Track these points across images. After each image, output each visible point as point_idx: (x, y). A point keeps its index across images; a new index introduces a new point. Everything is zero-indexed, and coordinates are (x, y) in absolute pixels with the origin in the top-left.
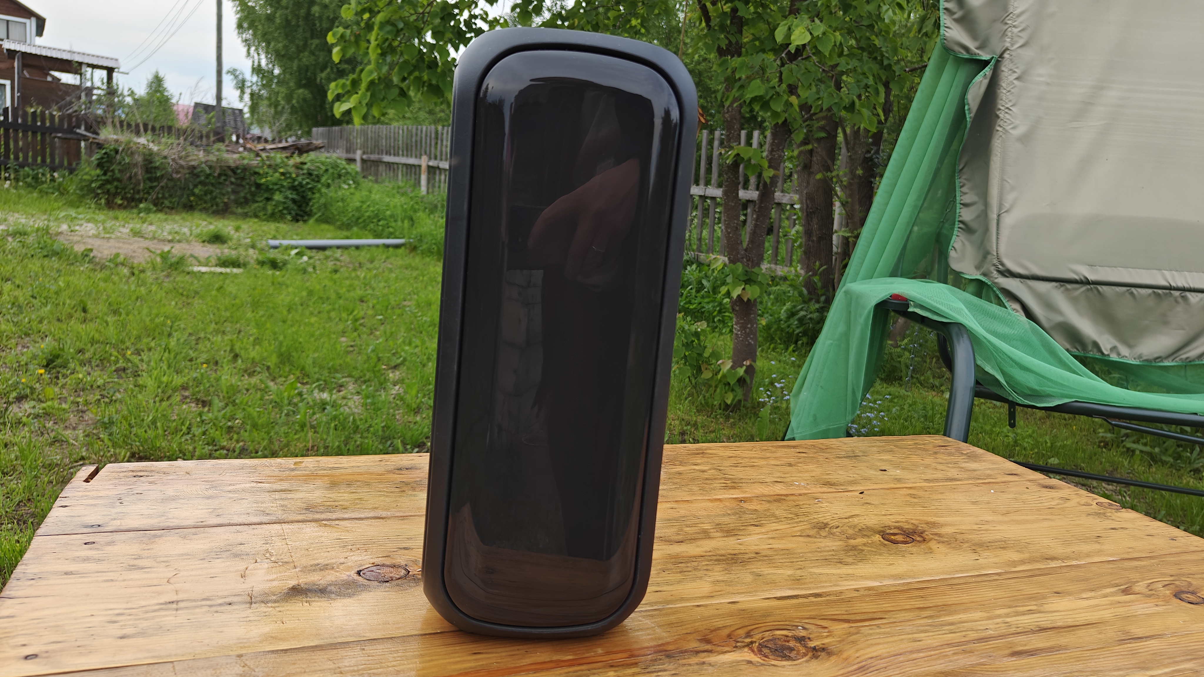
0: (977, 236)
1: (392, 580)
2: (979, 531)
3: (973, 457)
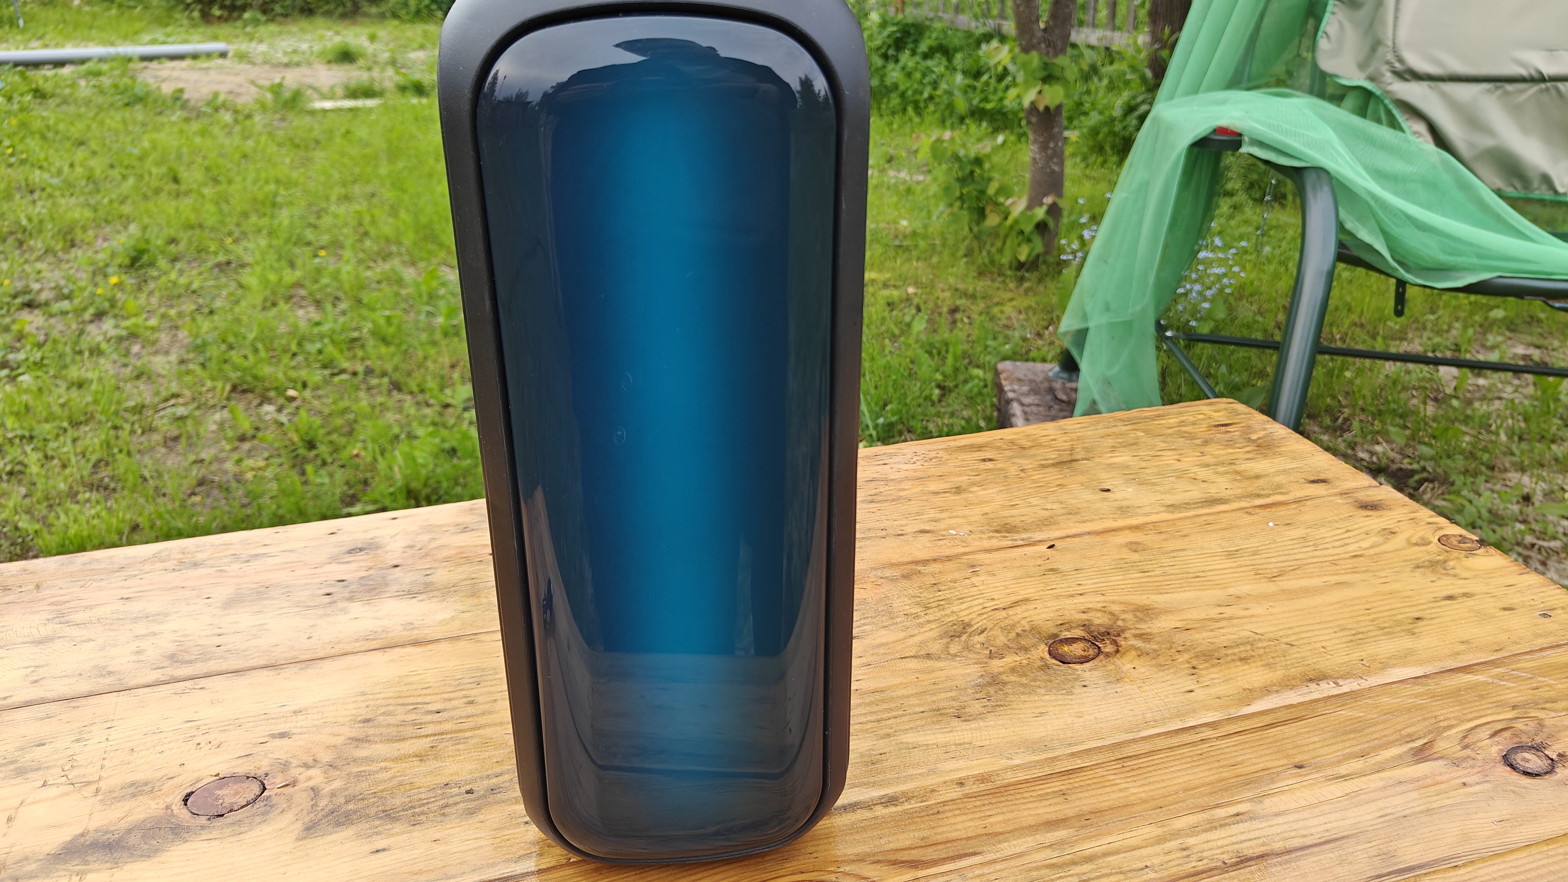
0: (1364, 13)
1: (231, 811)
2: (1217, 621)
3: (1264, 447)
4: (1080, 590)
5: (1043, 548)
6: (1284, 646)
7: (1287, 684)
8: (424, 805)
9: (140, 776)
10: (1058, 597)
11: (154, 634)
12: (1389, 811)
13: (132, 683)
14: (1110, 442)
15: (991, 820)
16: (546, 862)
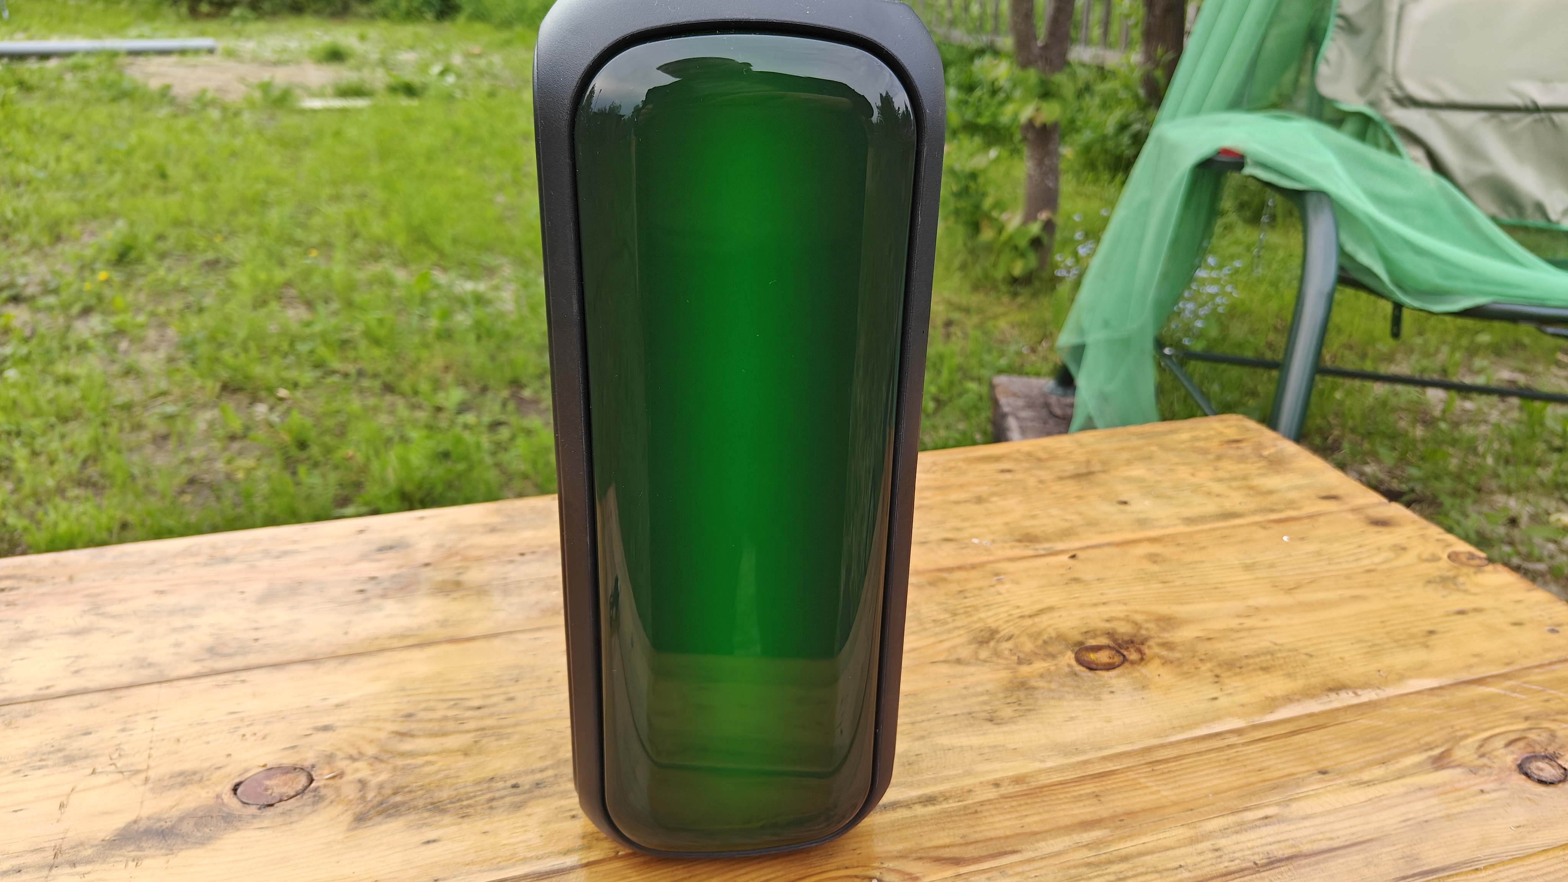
0: (1364, 40)
1: (281, 801)
2: (1237, 631)
3: (1276, 463)
4: (1103, 599)
5: (1064, 558)
6: (1303, 657)
7: (1308, 694)
8: (470, 798)
9: (188, 766)
10: (1082, 606)
11: (191, 627)
12: (1411, 816)
13: (174, 674)
14: (1125, 455)
15: (1028, 820)
16: (594, 856)
